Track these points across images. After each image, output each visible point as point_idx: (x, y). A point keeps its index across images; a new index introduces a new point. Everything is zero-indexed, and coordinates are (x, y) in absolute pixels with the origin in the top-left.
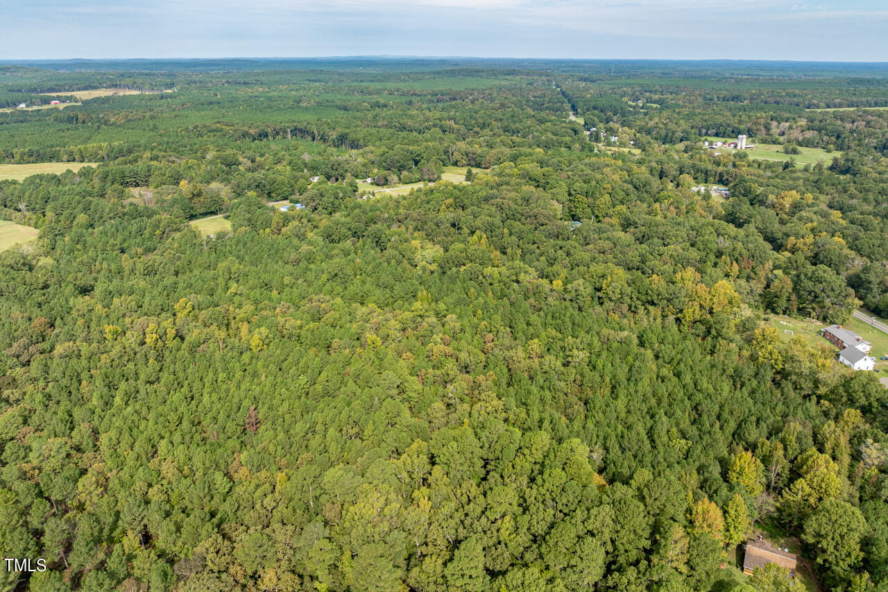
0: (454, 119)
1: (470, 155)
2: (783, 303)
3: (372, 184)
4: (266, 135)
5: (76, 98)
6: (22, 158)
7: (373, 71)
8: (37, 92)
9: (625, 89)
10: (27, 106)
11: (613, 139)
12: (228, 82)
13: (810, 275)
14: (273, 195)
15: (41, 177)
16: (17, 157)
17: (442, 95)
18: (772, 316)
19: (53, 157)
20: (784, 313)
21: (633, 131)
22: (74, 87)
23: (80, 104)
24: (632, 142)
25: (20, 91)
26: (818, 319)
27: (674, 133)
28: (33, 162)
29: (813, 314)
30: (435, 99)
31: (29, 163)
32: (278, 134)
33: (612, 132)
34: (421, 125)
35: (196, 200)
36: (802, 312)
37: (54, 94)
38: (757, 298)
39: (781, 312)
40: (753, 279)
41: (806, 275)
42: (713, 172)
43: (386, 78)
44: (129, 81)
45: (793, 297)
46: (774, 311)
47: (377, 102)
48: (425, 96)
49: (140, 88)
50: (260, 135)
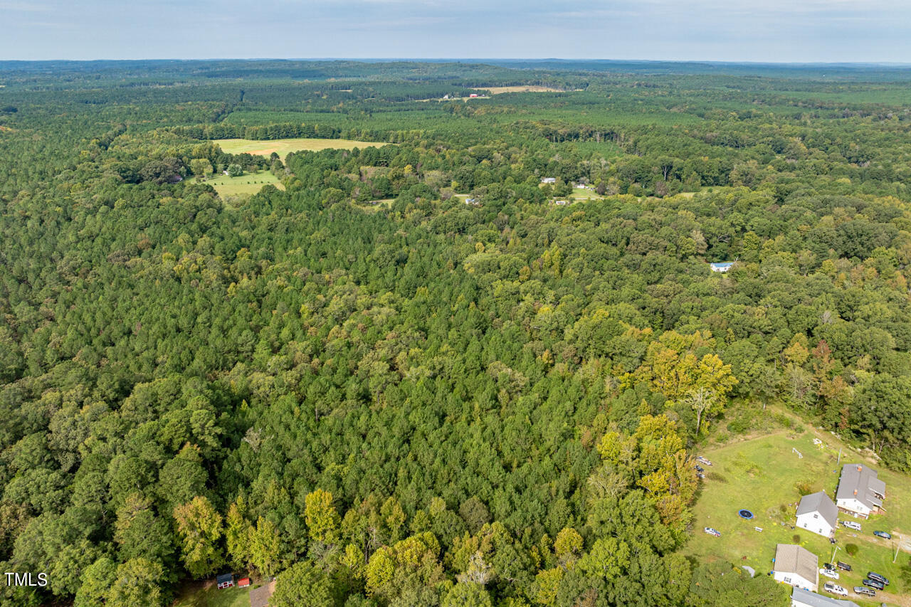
2: (831, 413)
3: (596, 191)
5: (491, 93)
10: (449, 97)
18: (815, 430)
22: (503, 83)
23: (487, 98)
36: (860, 435)
37: (481, 89)
38: (811, 399)
44: (550, 79)
45: (845, 411)
47: (749, 112)
48: (833, 109)
49: (556, 87)
50: (570, 135)
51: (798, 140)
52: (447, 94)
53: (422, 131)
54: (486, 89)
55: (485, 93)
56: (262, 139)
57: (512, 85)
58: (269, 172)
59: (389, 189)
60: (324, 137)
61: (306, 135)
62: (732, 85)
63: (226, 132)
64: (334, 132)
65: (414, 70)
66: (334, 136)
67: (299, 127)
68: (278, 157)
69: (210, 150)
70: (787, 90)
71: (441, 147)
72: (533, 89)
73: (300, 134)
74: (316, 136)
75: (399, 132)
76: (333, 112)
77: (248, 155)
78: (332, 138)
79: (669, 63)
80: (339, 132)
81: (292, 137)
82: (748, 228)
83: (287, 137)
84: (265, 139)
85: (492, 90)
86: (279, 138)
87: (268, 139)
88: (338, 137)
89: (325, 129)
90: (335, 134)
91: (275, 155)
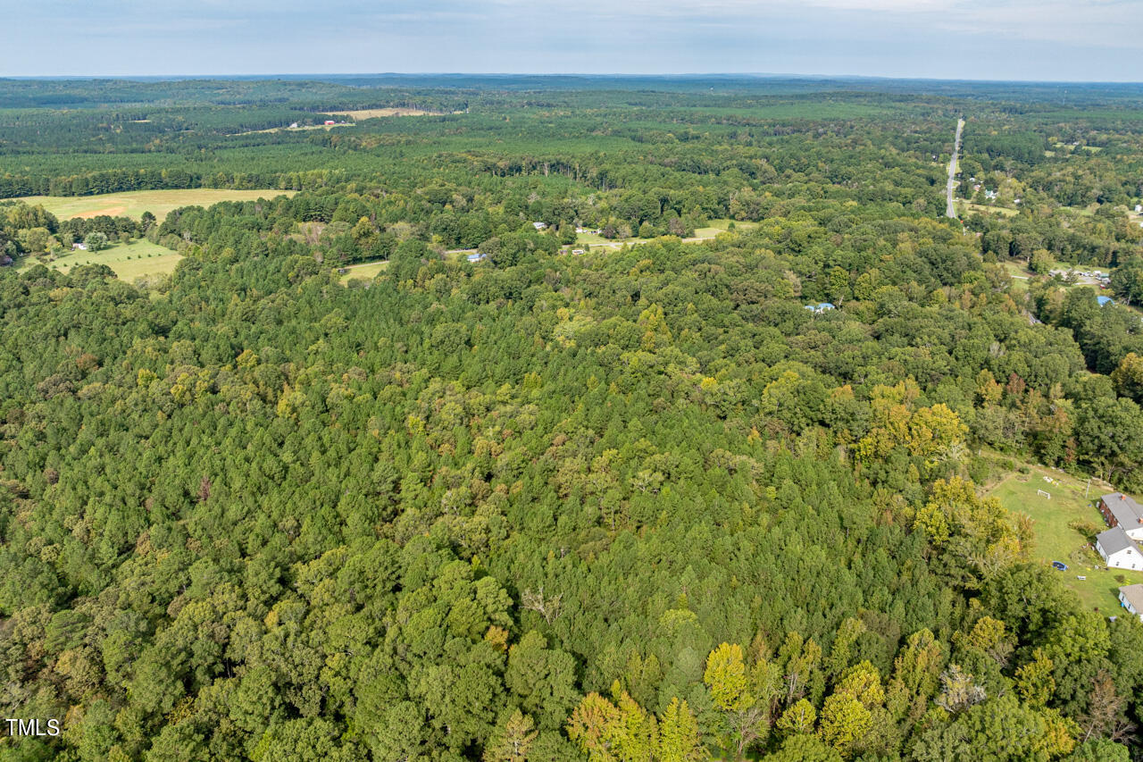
0: (767, 158)
1: (752, 206)
2: (1054, 450)
3: (601, 235)
4: (519, 170)
5: (351, 118)
6: (241, 184)
7: (722, 93)
8: (315, 112)
9: (1062, 125)
10: (299, 126)
11: (991, 195)
12: (530, 104)
13: (1101, 411)
14: (463, 241)
15: (226, 204)
16: (237, 182)
17: (784, 125)
18: (1036, 468)
19: (272, 184)
20: (1057, 464)
21: (1023, 184)
22: (359, 105)
23: (354, 125)
24: (1017, 201)
25: (301, 109)
26: (1110, 481)
27: (1088, 189)
28: (251, 189)
29: (1101, 472)
30: (771, 130)
31: (247, 189)
32: (534, 168)
33: (992, 184)
34: (722, 164)
35: (363, 240)
36: (1086, 466)
37: (330, 114)
38: (1020, 437)
39: (1052, 463)
40: (1018, 408)
41: (1096, 411)
42: (1103, 250)
43: (727, 102)
44: (418, 99)
45: (1071, 442)
46: (1042, 460)
47: (686, 133)
48: (761, 126)
49: (428, 108)
50: (511, 169)
51: (763, 162)
52: (293, 122)
53: (325, 172)
54: (344, 113)
55: (345, 119)
56: (80, 195)
57: (371, 107)
58: (144, 240)
59: (356, 250)
60: (177, 187)
61: (150, 186)
62: (633, 102)
63: (16, 187)
64: (191, 180)
65: (221, 91)
66: (193, 185)
67: (137, 175)
68: (154, 219)
69: (36, 215)
70: (695, 106)
71: (379, 191)
72: (404, 113)
73: (139, 184)
74: (166, 186)
75: (292, 174)
76: (150, 151)
77: (107, 218)
78: (189, 187)
79: (537, 77)
80: (198, 178)
81: (129, 189)
82: (831, 263)
83: (120, 189)
84: (86, 194)
85: (353, 114)
86: (108, 192)
87: (91, 193)
88: (199, 186)
89: (178, 175)
90: (193, 182)
91: (149, 216)
